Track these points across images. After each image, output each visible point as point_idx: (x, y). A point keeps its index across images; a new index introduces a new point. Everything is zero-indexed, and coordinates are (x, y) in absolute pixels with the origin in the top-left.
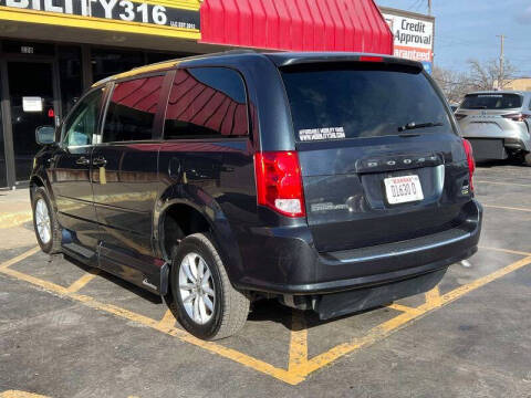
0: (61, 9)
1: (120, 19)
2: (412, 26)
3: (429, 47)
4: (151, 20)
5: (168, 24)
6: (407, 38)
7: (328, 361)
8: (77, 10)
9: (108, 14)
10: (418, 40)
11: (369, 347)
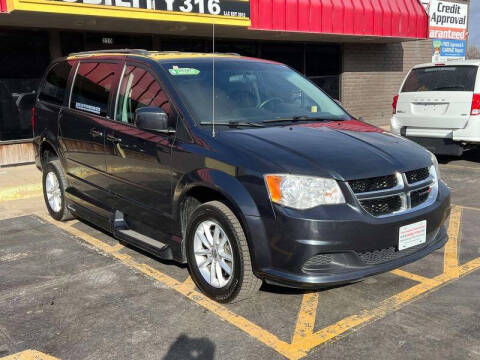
0: (128, 4)
1: (179, 11)
2: (447, 9)
3: (464, 27)
4: (206, 11)
5: (221, 13)
6: (443, 20)
7: (333, 335)
8: (143, 4)
9: (170, 6)
10: (454, 20)
11: (378, 322)
